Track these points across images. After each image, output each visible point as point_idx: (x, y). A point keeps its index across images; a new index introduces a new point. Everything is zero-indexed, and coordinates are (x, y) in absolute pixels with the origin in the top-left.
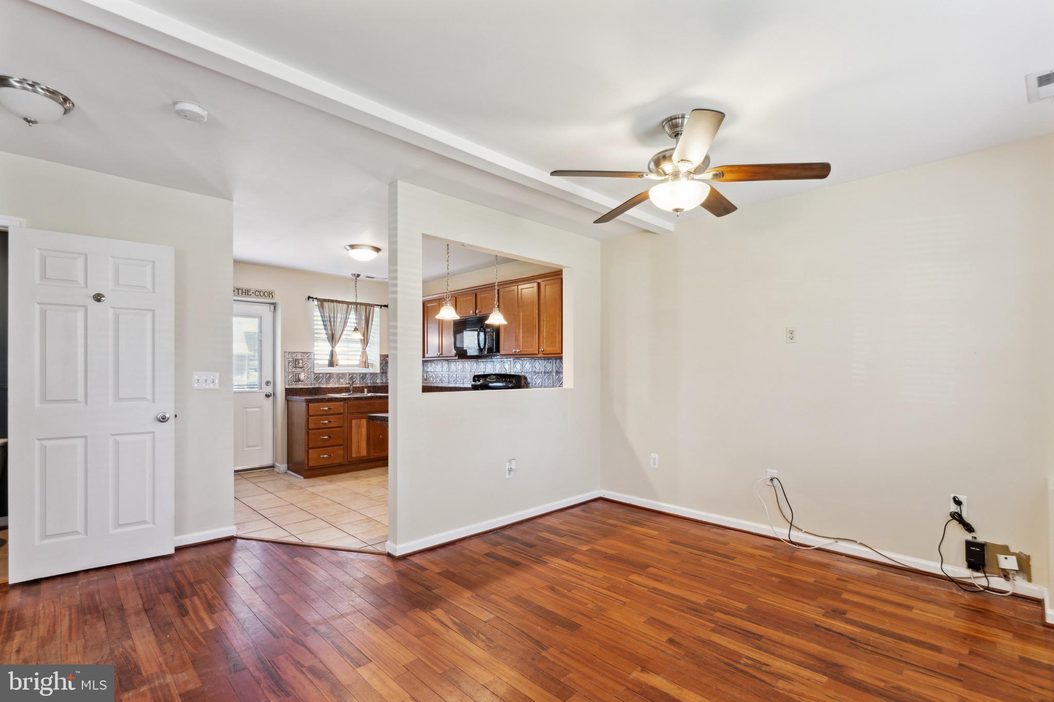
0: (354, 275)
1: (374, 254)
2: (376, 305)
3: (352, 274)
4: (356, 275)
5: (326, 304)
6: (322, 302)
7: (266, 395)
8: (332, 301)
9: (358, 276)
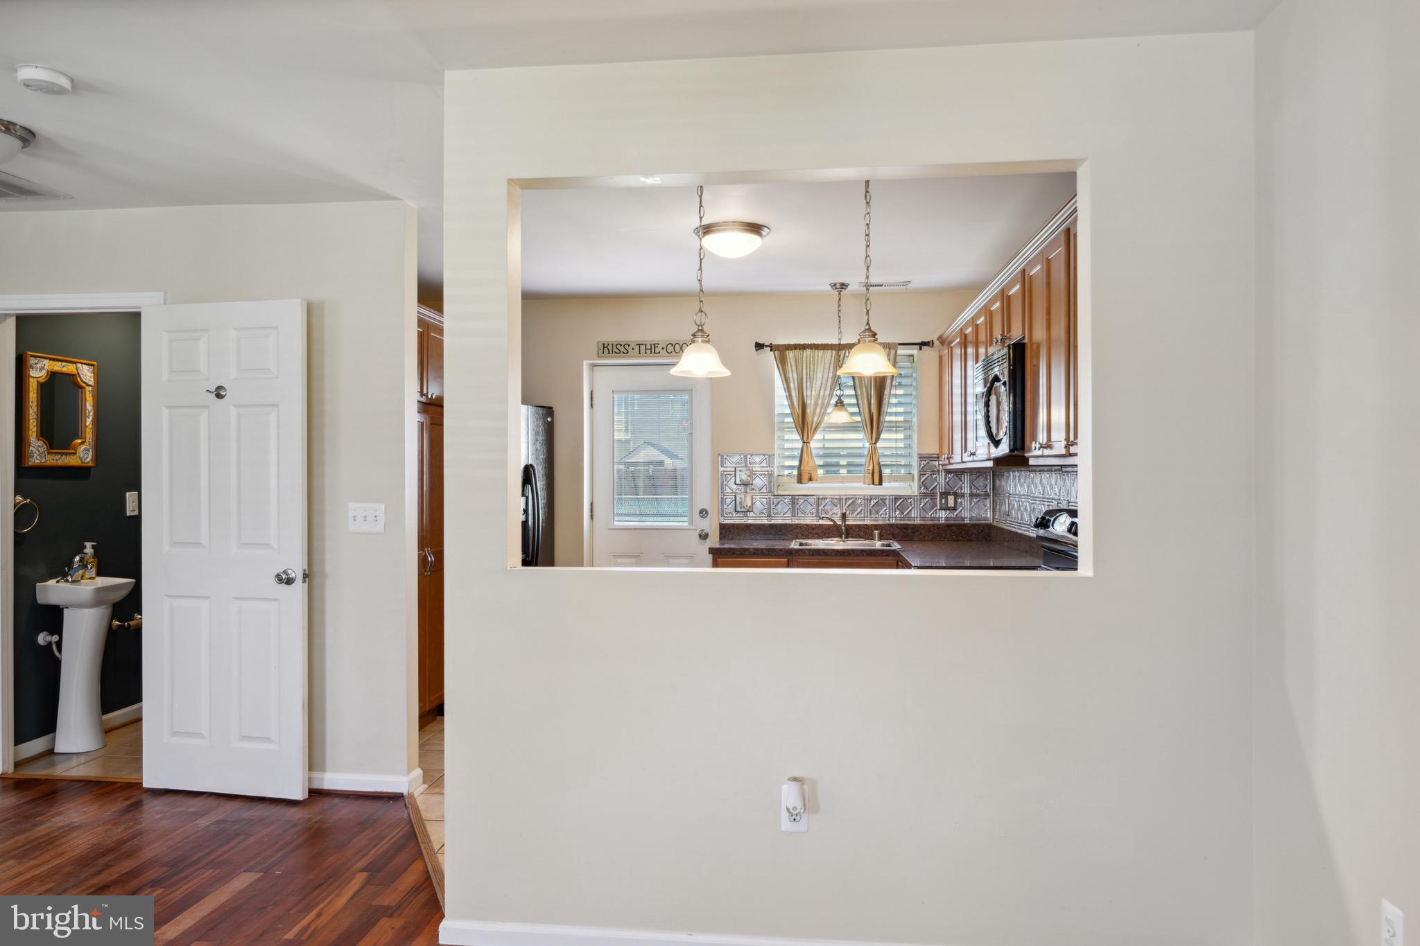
0: (835, 285)
1: (752, 242)
2: (900, 344)
3: (830, 284)
4: (838, 286)
5: (790, 355)
6: (782, 351)
7: (700, 536)
8: (803, 347)
9: (844, 286)
